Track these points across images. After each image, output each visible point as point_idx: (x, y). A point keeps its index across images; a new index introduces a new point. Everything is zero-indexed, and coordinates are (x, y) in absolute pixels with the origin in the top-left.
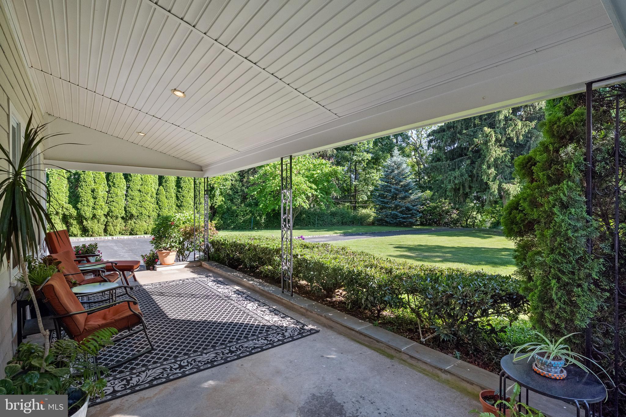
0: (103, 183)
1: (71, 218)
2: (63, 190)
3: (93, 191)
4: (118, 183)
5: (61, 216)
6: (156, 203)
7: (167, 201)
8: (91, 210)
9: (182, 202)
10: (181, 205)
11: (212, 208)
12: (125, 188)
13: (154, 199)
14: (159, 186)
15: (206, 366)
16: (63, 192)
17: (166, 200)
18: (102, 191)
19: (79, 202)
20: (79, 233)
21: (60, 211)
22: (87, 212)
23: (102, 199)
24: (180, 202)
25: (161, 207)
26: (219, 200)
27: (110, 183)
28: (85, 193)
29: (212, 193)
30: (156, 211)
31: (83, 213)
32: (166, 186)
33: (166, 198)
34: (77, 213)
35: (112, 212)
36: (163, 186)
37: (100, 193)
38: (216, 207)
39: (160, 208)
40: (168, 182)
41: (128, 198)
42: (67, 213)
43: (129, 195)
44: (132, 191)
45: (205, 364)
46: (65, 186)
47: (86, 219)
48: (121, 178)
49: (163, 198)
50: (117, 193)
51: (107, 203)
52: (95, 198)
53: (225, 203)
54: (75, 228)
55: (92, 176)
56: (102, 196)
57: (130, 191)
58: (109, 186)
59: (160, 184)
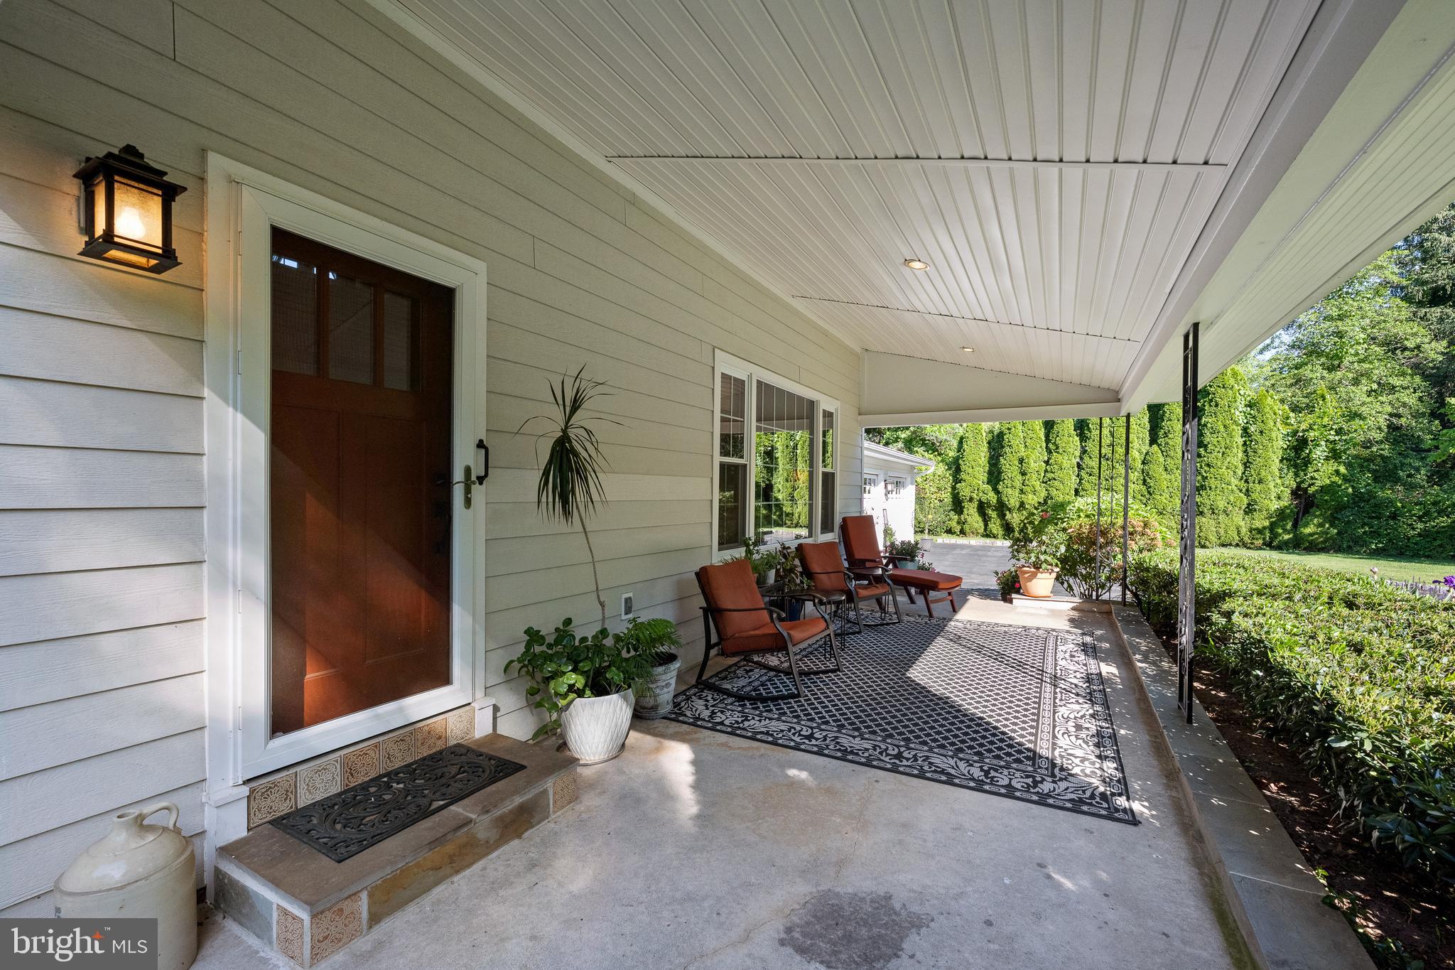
0: (1038, 446)
1: (989, 507)
2: (981, 462)
3: (1021, 461)
4: (1064, 445)
5: (976, 504)
6: (1141, 482)
7: (1169, 477)
8: (1017, 494)
9: (1205, 478)
10: (1202, 486)
11: (1297, 493)
12: (1078, 453)
13: (1136, 474)
14: (1151, 445)
15: (936, 776)
16: (980, 465)
17: (1165, 475)
18: (1036, 463)
19: (1000, 480)
20: (1001, 532)
21: (975, 496)
22: (1012, 499)
23: (1034, 476)
24: (1200, 478)
25: (1152, 490)
26: (1323, 472)
27: (1051, 446)
28: (1009, 466)
29: (1304, 455)
30: (1140, 497)
31: (1006, 499)
32: (1167, 443)
33: (1166, 470)
34: (998, 500)
35: (1052, 498)
36: (1159, 445)
37: (1032, 464)
38: (1311, 490)
39: (1149, 492)
40: (1170, 436)
41: (1083, 473)
42: (984, 500)
43: (1085, 466)
44: (1090, 458)
45: (935, 771)
46: (983, 454)
47: (1009, 510)
48: (1070, 436)
49: (1157, 470)
50: (1062, 462)
51: (1043, 482)
52: (1023, 474)
53: (1346, 479)
54: (995, 523)
55: (1021, 435)
56: (1037, 469)
57: (1086, 458)
58: (1050, 452)
59: (1153, 441)
